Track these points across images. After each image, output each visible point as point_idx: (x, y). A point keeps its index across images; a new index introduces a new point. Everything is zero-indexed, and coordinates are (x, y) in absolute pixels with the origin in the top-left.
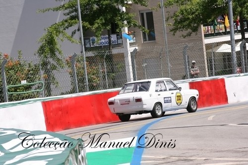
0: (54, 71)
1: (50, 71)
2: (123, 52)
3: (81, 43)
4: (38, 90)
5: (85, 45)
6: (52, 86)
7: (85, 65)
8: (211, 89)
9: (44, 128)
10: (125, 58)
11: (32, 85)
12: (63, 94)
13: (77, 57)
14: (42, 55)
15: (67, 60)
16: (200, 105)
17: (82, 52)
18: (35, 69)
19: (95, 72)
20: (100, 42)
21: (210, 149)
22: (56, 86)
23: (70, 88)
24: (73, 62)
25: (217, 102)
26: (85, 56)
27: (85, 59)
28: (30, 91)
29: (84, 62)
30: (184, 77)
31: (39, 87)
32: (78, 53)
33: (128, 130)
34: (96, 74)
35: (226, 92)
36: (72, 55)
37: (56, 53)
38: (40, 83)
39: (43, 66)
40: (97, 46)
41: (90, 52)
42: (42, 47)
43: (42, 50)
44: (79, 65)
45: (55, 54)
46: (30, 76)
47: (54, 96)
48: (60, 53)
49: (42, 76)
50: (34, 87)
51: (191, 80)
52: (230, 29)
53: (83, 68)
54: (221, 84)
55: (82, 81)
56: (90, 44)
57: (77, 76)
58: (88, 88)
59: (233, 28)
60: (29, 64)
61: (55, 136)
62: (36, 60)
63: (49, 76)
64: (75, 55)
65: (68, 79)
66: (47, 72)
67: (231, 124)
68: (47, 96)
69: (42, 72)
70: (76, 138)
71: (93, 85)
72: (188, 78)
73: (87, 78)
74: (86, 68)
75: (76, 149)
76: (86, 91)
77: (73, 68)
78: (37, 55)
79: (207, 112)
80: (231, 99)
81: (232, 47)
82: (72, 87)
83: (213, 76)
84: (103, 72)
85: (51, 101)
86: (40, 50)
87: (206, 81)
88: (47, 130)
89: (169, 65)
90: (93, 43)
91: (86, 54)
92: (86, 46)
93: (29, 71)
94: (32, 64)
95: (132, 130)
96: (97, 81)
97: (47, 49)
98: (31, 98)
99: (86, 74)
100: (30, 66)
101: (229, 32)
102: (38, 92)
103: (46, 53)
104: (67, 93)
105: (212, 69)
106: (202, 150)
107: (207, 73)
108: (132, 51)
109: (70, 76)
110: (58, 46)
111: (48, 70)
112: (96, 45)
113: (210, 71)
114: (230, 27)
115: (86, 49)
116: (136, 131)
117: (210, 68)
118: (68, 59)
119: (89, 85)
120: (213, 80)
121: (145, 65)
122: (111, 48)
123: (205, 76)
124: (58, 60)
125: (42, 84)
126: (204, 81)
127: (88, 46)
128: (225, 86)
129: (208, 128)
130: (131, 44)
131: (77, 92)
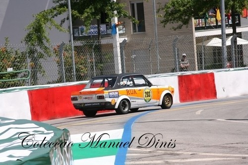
0: (41, 60)
1: (37, 60)
2: (112, 42)
3: (70, 32)
4: (24, 78)
5: (73, 34)
6: (39, 75)
7: (73, 54)
8: (200, 83)
9: (29, 117)
10: (114, 49)
11: (18, 73)
12: (49, 83)
13: (65, 46)
14: (29, 43)
15: (55, 49)
16: (189, 99)
17: (70, 41)
18: (22, 56)
19: (83, 61)
20: (89, 31)
21: (197, 143)
22: (43, 75)
23: (57, 78)
24: (60, 51)
25: (205, 96)
26: (73, 45)
27: (73, 49)
28: (15, 79)
29: (72, 51)
30: (173, 70)
31: (25, 76)
32: (67, 42)
33: (115, 122)
34: (84, 64)
35: (215, 87)
36: (59, 44)
37: (43, 41)
38: (26, 71)
39: (31, 54)
40: (86, 35)
41: (79, 42)
42: (29, 35)
43: (29, 38)
44: (67, 54)
45: (42, 43)
46: (16, 64)
47: (41, 84)
48: (47, 41)
49: (29, 64)
50: (20, 75)
51: (180, 73)
52: (222, 22)
53: (71, 58)
54: (210, 78)
55: (69, 70)
56: (79, 33)
57: (65, 65)
58: (75, 78)
59: (224, 22)
60: (16, 51)
61: (40, 126)
62: (23, 48)
63: (36, 64)
64: (63, 44)
65: (55, 67)
66: (34, 60)
67: (219, 120)
68: (33, 85)
69: (29, 60)
70: (62, 128)
71: (80, 75)
72: (177, 71)
73: (74, 67)
74: (73, 58)
75: (61, 139)
76: (73, 81)
77: (60, 57)
78: (24, 42)
79: (195, 106)
80: (220, 94)
81: (222, 41)
82: (59, 76)
83: (202, 69)
84: (91, 62)
85: (37, 90)
86: (27, 38)
87: (195, 74)
88: (32, 119)
89: (159, 57)
90: (82, 32)
91: (74, 44)
92: (75, 35)
93: (16, 59)
94: (19, 52)
95: (119, 122)
96: (84, 71)
97: (34, 37)
98: (16, 86)
99: (74, 63)
100: (16, 54)
101: (220, 25)
102: (24, 80)
103: (33, 40)
104: (53, 83)
105: (202, 63)
106: (189, 144)
107: (197, 67)
108: (121, 42)
109: (57, 65)
110: (46, 34)
111: (35, 58)
112: (84, 34)
113: (199, 64)
114: (222, 20)
115: (75, 38)
116: (123, 123)
117: (200, 62)
118: (56, 47)
119: (76, 74)
120: (203, 74)
121: (134, 56)
122: (100, 38)
123: (194, 70)
124: (46, 48)
125: (29, 72)
126: (193, 75)
127: (76, 35)
128: (214, 80)
129: (196, 122)
130: (120, 35)
131: (64, 82)
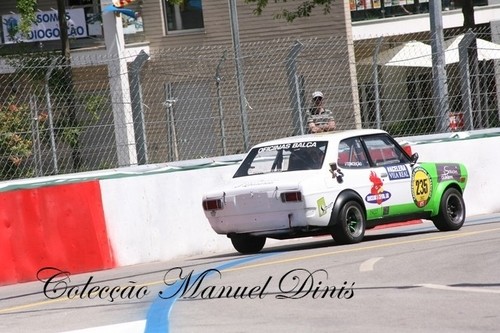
2: (105, 62)
10: (111, 81)
19: (17, 121)
20: (32, 28)
34: (22, 127)
40: (26, 41)
41: (3, 61)
67: (430, 286)
71: (11, 162)
81: (434, 50)
84: (41, 123)
89: (246, 103)
90: (12, 32)
96: (23, 149)
105: (374, 118)
108: (131, 60)
112: (19, 38)
113: (366, 122)
117: (368, 114)
121: (170, 102)
122: (67, 50)
